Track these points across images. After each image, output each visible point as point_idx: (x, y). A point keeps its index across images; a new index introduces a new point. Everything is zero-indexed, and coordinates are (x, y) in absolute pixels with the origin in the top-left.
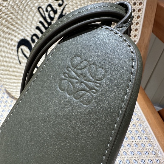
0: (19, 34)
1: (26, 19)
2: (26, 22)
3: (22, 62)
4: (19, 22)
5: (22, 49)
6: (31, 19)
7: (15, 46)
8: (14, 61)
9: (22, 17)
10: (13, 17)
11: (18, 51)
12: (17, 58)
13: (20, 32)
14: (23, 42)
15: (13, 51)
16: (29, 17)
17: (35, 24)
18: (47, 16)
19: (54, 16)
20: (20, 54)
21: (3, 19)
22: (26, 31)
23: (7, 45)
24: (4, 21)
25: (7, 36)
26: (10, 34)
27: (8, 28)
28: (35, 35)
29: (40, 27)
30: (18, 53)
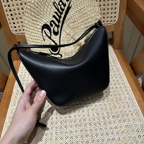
0: (42, 21)
1: (46, 11)
2: (46, 13)
3: (46, 39)
4: (42, 13)
5: (45, 31)
6: (50, 11)
7: (40, 29)
8: (40, 39)
9: (44, 10)
10: (38, 10)
11: (42, 32)
12: (42, 37)
14: (45, 26)
15: (39, 32)
16: (48, 9)
17: (52, 14)
19: (64, 8)
20: (44, 34)
21: (32, 12)
22: (47, 19)
23: (35, 29)
24: (33, 13)
25: (35, 22)
26: (36, 21)
27: (35, 17)
28: (53, 21)
29: (55, 16)
30: (42, 34)
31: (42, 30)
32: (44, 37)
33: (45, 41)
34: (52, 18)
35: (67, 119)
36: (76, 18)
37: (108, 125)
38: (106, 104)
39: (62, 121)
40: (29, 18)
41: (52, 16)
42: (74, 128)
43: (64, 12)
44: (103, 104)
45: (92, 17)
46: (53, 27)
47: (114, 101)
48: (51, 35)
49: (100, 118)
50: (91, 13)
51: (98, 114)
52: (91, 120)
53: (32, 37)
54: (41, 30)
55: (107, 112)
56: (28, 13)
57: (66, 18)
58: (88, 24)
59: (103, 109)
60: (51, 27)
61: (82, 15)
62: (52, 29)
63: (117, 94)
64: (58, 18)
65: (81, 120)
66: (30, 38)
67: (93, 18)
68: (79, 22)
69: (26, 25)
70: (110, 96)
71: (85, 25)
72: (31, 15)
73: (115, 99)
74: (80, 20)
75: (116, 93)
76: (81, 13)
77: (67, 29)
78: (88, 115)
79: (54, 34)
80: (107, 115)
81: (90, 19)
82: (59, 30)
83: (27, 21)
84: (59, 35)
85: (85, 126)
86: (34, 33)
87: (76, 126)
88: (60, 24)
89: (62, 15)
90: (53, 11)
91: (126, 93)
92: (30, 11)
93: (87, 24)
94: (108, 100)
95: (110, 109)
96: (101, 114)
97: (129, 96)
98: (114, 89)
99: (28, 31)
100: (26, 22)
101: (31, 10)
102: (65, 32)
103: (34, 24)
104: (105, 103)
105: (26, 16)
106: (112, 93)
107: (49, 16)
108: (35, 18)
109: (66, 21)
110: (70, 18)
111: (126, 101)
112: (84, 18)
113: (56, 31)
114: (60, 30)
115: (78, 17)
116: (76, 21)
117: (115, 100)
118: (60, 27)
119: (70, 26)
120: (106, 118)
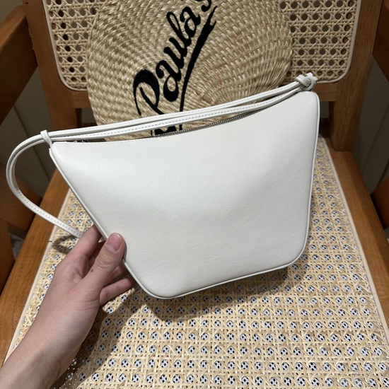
0: (135, 62)
1: (146, 35)
2: (147, 40)
3: (144, 112)
4: (135, 40)
5: (141, 89)
6: (156, 35)
7: (129, 83)
8: (130, 111)
9: (140, 32)
10: (126, 32)
11: (134, 92)
12: (133, 104)
13: (138, 58)
14: (143, 76)
15: (128, 93)
16: (152, 31)
17: (163, 44)
18: (182, 28)
19: (195, 29)
20: (139, 98)
21: (109, 37)
22: (148, 56)
23: (117, 82)
24: (111, 40)
25: (116, 65)
26: (120, 62)
27: (117, 51)
28: (163, 63)
29: (171, 49)
30: (135, 96)
31: (135, 85)
32: (140, 106)
33: (142, 115)
34: (163, 55)
35: (184, 329)
36: (225, 55)
37: (294, 356)
38: (294, 299)
39: (171, 333)
40: (101, 53)
41: (162, 50)
42: (200, 354)
43: (194, 40)
44: (287, 297)
45: (270, 54)
46: (164, 79)
47: (317, 293)
48: (158, 99)
49: (273, 335)
50: (267, 42)
51: (268, 325)
52: (248, 338)
53: (107, 104)
54: (132, 85)
55: (294, 321)
56: (99, 41)
57: (201, 56)
58: (258, 72)
59: (284, 313)
60: (159, 80)
61: (242, 47)
62: (161, 84)
63: (327, 273)
64: (178, 54)
65: (222, 334)
66: (102, 106)
67: (271, 57)
68: (235, 67)
69: (93, 73)
70: (308, 278)
71: (250, 75)
72: (107, 46)
73: (318, 288)
74: (236, 61)
75: (324, 271)
76: (241, 41)
77: (200, 85)
78: (242, 325)
79: (165, 97)
80: (294, 330)
81: (263, 58)
82: (179, 86)
83: (96, 61)
84: (179, 100)
85: (231, 352)
86: (112, 94)
87: (206, 350)
88: (182, 71)
89: (188, 48)
90: (165, 36)
91: (351, 275)
92: (105, 35)
93: (255, 72)
94: (301, 289)
95: (304, 314)
96: (276, 324)
97: (360, 283)
98: (321, 260)
99: (98, 88)
100: (93, 63)
101: (107, 34)
102: (196, 91)
103: (114, 70)
104: (290, 296)
105: (93, 49)
106: (312, 271)
107: (154, 50)
108: (116, 54)
109: (198, 64)
110: (210, 55)
111: (349, 296)
112: (249, 56)
113: (171, 88)
114: (182, 88)
115: (231, 53)
116: (226, 64)
117: (320, 291)
118: (183, 79)
119: (208, 76)
120: (290, 337)
